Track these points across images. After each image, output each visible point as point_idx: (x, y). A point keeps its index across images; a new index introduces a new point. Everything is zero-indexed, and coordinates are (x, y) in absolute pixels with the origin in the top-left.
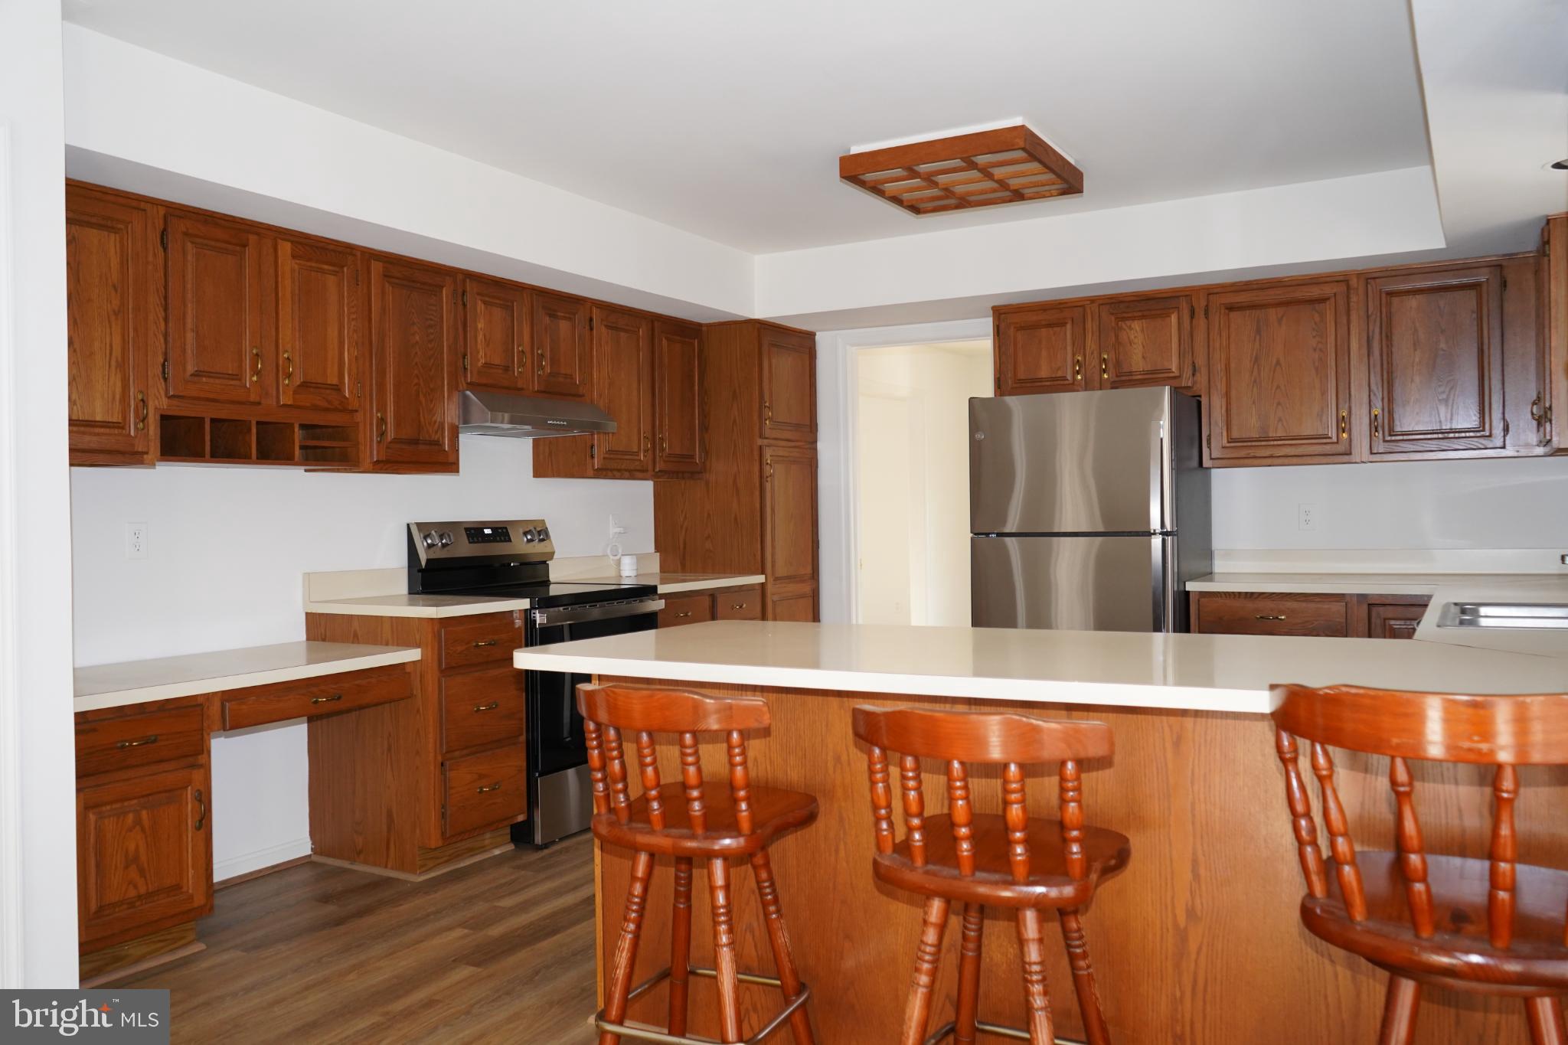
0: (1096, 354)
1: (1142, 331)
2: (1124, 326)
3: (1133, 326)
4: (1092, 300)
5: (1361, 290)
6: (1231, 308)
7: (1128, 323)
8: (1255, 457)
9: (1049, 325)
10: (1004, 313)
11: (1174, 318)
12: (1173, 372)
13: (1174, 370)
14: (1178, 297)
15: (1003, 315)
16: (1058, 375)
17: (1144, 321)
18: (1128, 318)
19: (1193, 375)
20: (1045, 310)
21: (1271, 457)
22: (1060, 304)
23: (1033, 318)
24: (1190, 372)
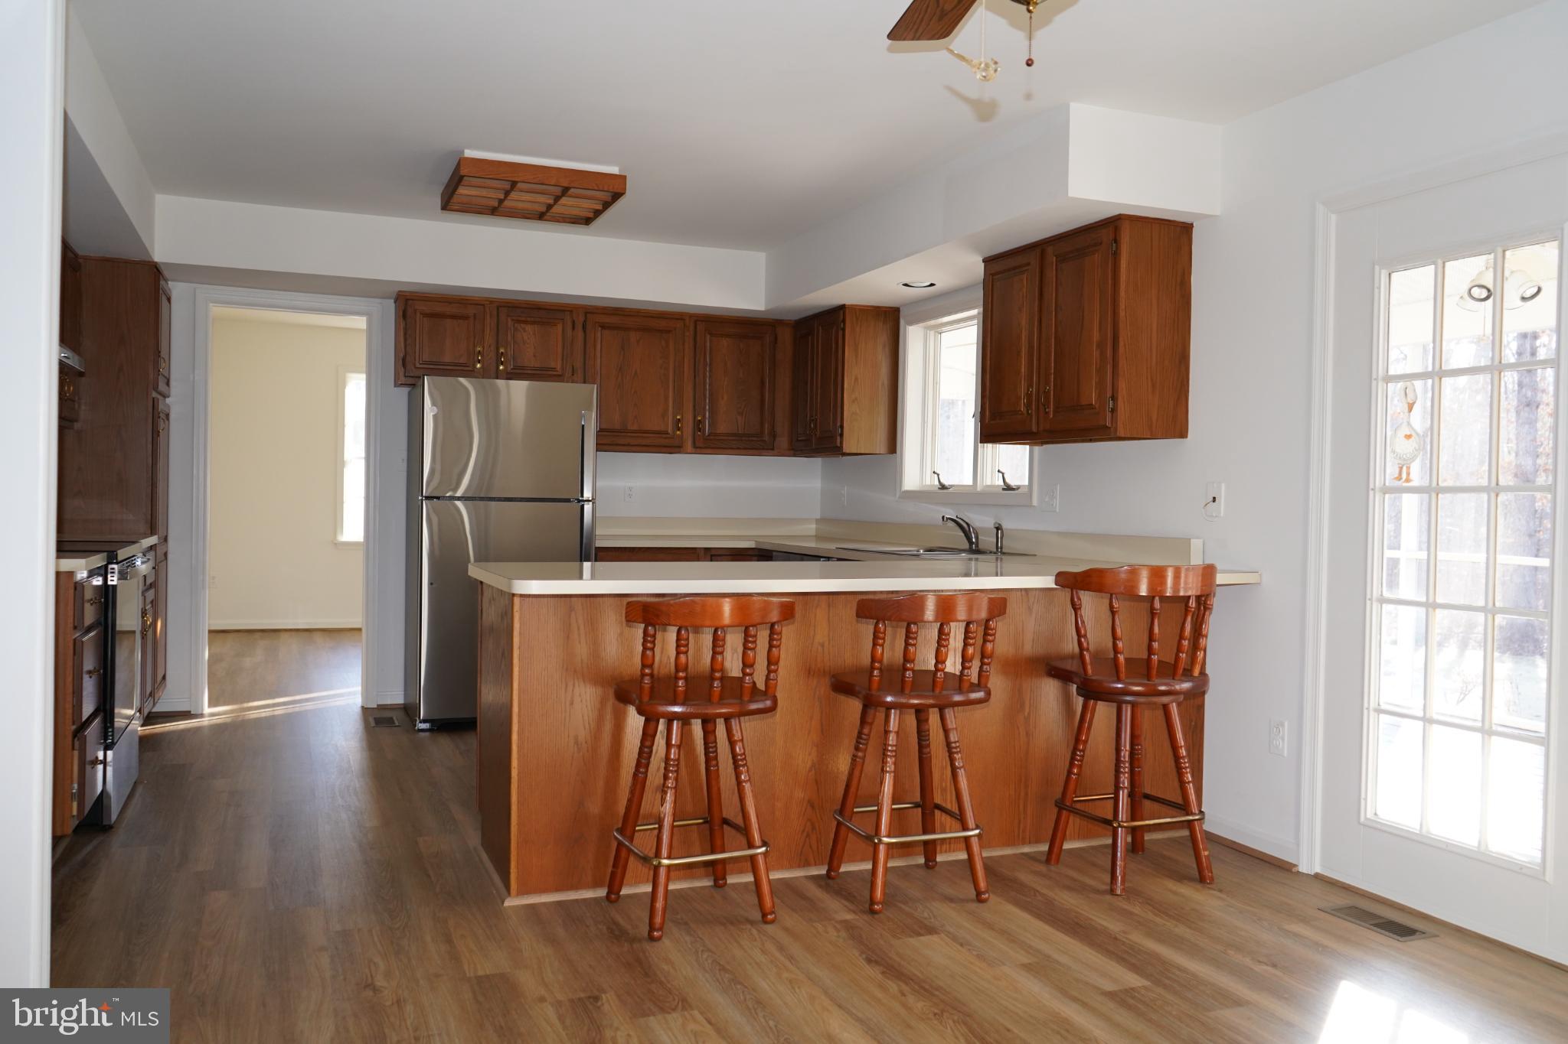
0: (493, 348)
1: (534, 334)
2: (519, 328)
3: (527, 329)
4: (491, 301)
5: (692, 328)
6: (603, 327)
7: (523, 325)
8: (617, 445)
9: (453, 317)
10: (413, 300)
11: (560, 327)
12: (557, 371)
13: (558, 369)
14: (564, 311)
15: (411, 301)
16: (460, 362)
17: (536, 326)
18: (525, 322)
19: (573, 375)
20: (450, 303)
21: (629, 445)
22: (463, 299)
23: (439, 308)
24: (570, 374)
